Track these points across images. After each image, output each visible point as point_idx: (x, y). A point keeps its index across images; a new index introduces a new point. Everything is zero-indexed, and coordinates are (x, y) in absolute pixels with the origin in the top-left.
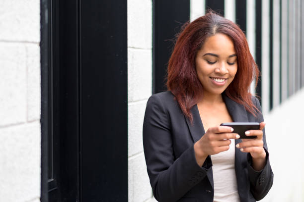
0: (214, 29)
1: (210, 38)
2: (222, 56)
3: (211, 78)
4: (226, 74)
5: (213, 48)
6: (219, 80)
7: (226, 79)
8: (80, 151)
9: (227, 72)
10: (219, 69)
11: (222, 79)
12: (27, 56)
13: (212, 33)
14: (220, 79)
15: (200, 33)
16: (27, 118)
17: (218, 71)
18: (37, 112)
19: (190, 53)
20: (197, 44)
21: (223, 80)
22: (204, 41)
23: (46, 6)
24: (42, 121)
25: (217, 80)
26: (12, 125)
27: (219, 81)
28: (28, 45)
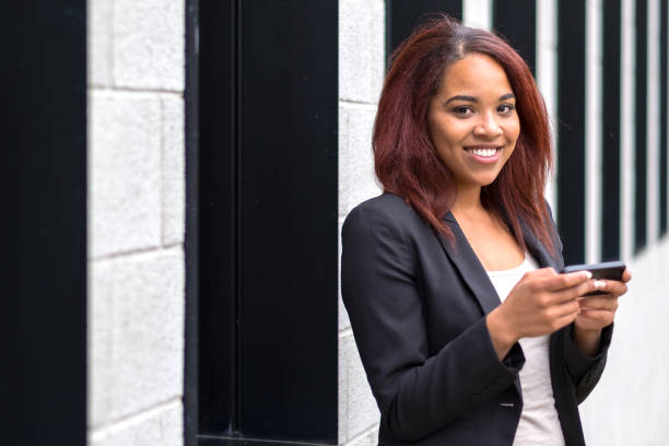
0: (461, 47)
1: (454, 67)
2: (485, 99)
3: (466, 148)
4: (499, 135)
5: (463, 84)
6: (484, 153)
7: (498, 148)
8: (237, 317)
9: (500, 131)
10: (483, 127)
11: (491, 148)
12: (163, 119)
13: (458, 56)
14: (487, 148)
15: (431, 58)
16: (163, 238)
17: (481, 131)
18: (177, 229)
19: (414, 105)
20: (430, 81)
21: (494, 152)
22: (442, 73)
23: (196, 20)
24: (186, 247)
25: (479, 152)
26: (139, 251)
27: (486, 154)
28: (164, 96)
